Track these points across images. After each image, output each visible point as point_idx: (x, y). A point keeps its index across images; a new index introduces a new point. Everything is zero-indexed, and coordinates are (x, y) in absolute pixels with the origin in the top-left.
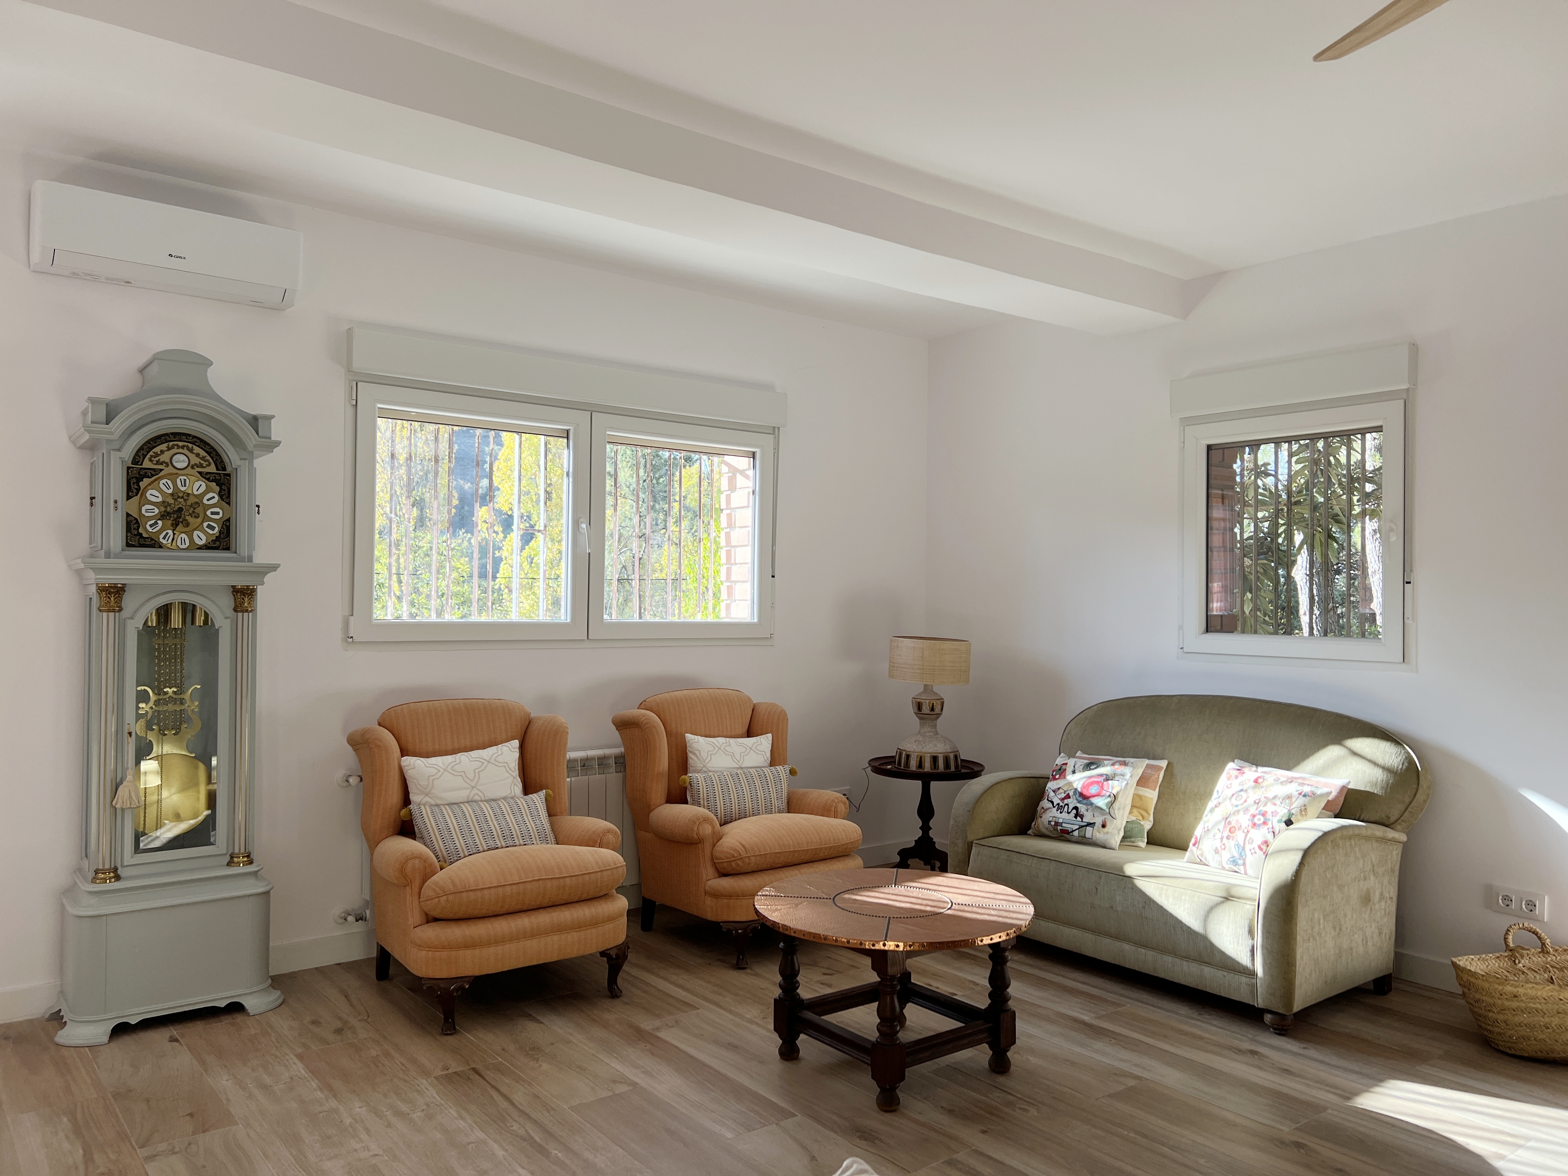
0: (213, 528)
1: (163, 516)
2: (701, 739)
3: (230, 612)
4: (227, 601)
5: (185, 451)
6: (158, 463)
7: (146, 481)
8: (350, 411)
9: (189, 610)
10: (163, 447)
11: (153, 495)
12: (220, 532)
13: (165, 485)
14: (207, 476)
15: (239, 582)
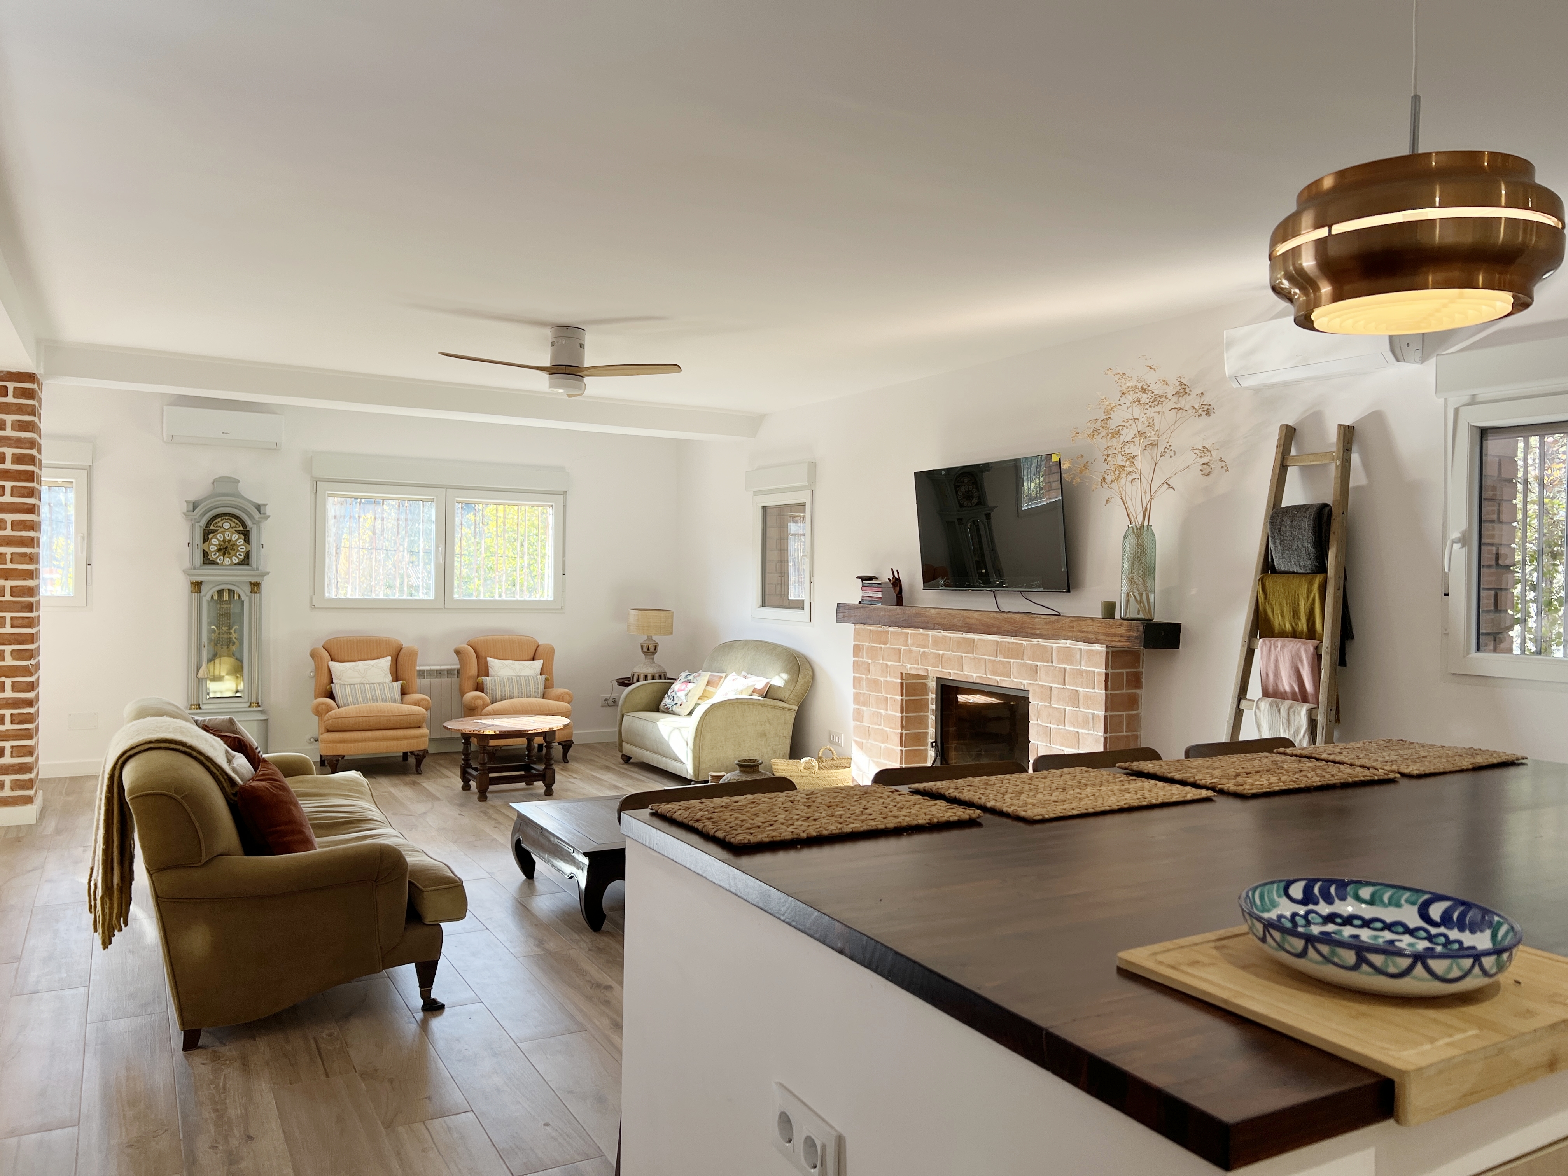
0: (241, 555)
1: (219, 550)
2: (496, 660)
3: (249, 593)
4: (248, 589)
5: (229, 521)
6: (217, 527)
7: (212, 535)
8: (313, 496)
9: (231, 592)
10: (219, 519)
11: (214, 541)
12: (245, 557)
13: (220, 537)
14: (238, 532)
15: (253, 580)
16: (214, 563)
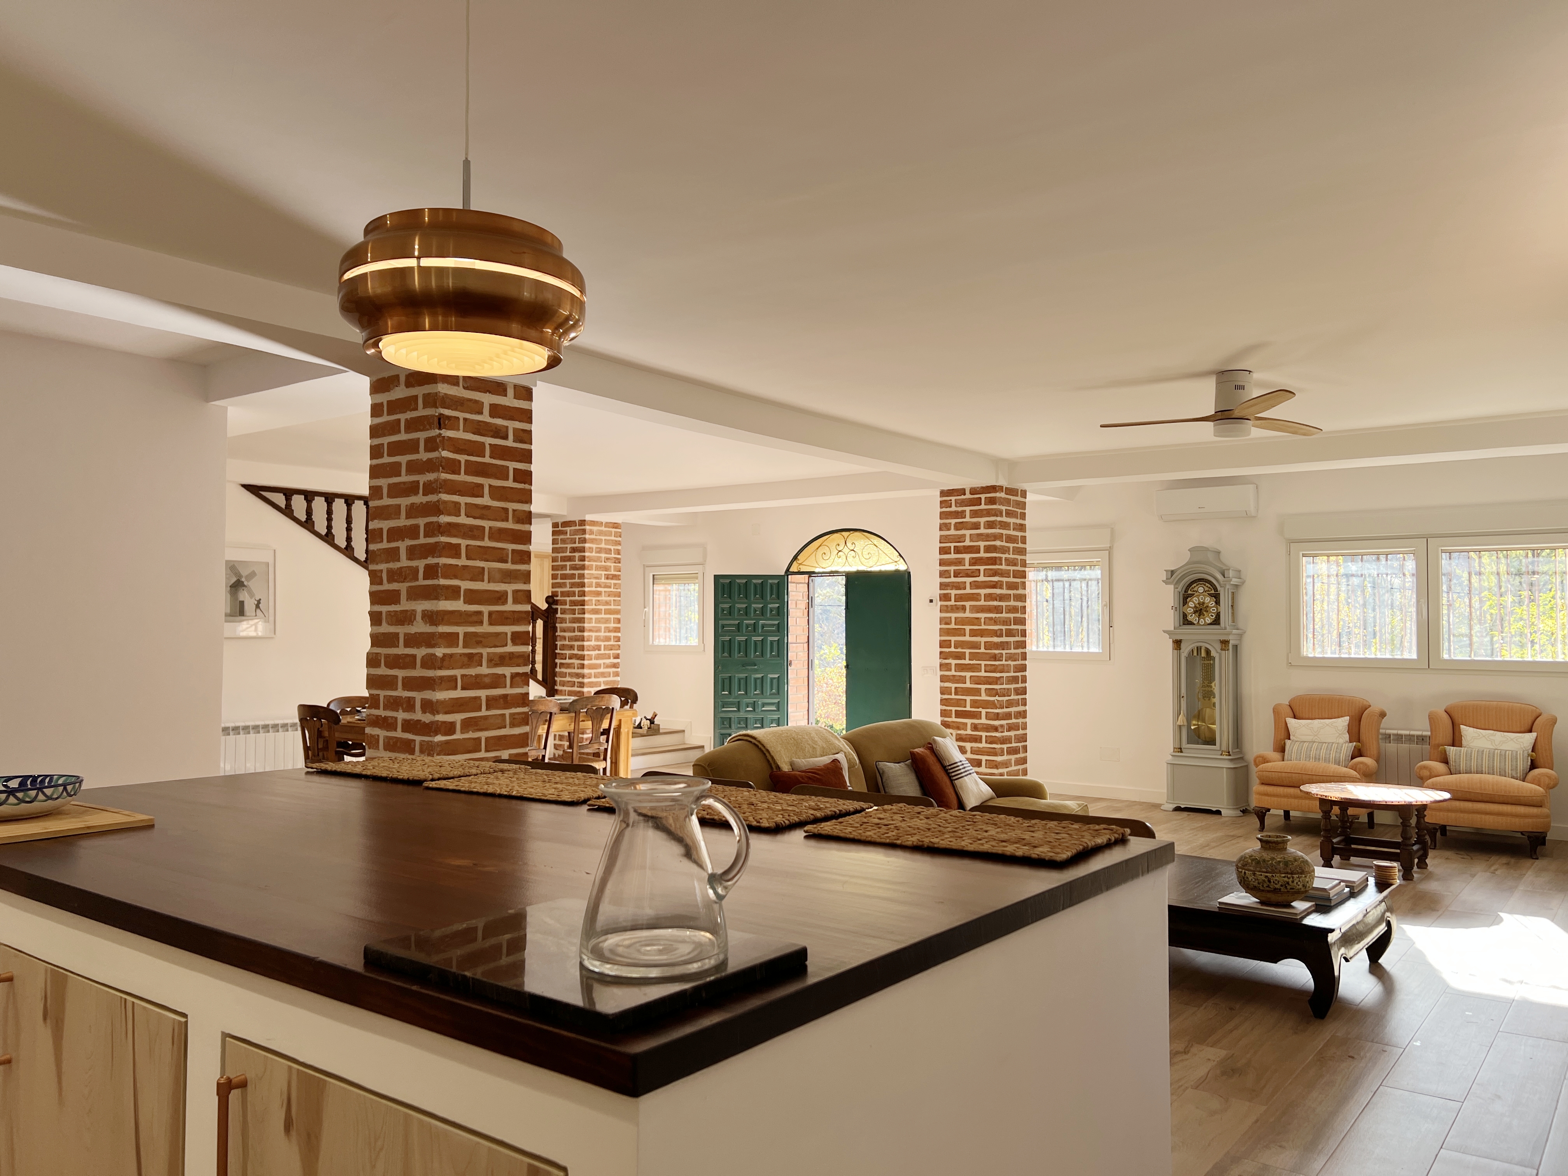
0: (1212, 616)
1: (1195, 612)
2: (1475, 730)
3: (1219, 651)
4: (1218, 646)
5: (1203, 586)
6: (1194, 591)
7: (1189, 599)
8: (1288, 556)
9: (1207, 649)
10: (1195, 585)
11: (1191, 604)
12: (1216, 617)
13: (1195, 599)
14: (1211, 595)
15: (1223, 638)
16: (1191, 623)
